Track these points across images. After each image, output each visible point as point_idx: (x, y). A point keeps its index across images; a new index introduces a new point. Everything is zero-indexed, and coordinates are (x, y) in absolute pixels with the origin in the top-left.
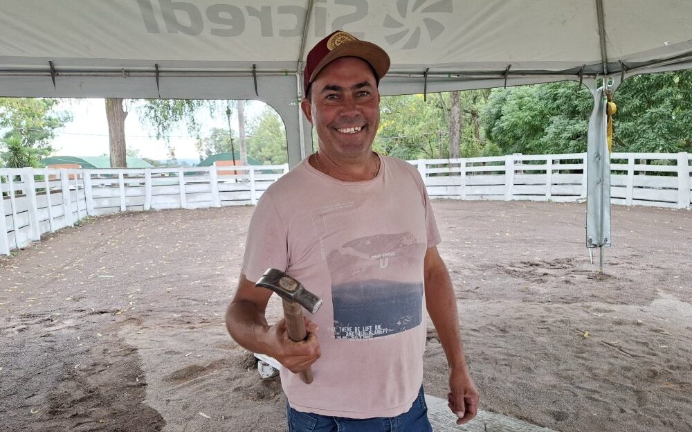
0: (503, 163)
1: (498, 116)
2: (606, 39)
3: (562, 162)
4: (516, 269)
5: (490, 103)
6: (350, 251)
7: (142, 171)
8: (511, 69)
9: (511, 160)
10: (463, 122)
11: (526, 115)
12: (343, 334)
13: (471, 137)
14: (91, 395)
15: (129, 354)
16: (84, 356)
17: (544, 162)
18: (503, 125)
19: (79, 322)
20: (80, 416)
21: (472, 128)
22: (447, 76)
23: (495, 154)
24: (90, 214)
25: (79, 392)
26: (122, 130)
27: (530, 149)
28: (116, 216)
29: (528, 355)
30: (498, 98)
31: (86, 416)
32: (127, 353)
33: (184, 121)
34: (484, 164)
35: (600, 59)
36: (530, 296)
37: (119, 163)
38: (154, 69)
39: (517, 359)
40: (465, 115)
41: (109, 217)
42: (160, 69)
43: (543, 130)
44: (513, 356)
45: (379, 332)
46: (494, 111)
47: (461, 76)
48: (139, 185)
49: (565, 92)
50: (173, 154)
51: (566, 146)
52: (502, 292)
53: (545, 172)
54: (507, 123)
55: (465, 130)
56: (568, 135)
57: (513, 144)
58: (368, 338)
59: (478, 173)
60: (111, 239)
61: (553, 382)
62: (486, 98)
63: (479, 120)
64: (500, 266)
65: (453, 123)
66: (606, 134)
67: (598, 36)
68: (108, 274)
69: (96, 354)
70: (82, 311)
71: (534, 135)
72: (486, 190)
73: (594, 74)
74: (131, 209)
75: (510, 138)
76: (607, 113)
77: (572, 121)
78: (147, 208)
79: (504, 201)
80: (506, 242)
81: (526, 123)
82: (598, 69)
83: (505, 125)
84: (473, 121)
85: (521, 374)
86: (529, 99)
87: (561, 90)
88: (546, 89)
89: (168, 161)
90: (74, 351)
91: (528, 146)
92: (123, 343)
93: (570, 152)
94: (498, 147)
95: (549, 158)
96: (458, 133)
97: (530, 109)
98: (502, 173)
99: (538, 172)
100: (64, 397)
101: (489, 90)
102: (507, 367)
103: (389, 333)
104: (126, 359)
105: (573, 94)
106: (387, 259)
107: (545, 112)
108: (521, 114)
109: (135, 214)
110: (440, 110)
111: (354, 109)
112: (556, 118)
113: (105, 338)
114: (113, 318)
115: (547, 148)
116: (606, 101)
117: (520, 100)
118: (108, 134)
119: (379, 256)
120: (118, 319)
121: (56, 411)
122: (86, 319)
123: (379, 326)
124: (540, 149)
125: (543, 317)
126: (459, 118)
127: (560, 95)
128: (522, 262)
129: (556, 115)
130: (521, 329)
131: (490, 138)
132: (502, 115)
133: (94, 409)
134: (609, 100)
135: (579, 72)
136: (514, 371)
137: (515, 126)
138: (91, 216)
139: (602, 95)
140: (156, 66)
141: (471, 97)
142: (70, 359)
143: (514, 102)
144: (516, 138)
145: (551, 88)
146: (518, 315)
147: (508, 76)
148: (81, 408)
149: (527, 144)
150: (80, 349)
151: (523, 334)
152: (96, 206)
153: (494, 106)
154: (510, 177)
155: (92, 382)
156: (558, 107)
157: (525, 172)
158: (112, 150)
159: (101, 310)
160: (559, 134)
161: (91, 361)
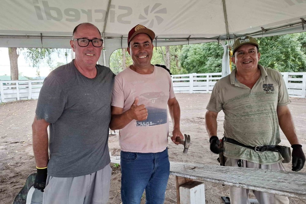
0: (189, 77)
1: (186, 57)
2: (228, 25)
3: (213, 76)
4: (195, 120)
5: (182, 52)
6: (142, 97)
7: (27, 82)
8: (190, 37)
9: (192, 76)
10: (171, 60)
11: (198, 57)
12: (139, 125)
13: (175, 66)
14: (17, 175)
15: (32, 158)
16: (11, 160)
17: (205, 77)
18: (188, 61)
19: (6, 147)
20: (14, 183)
21: (175, 62)
22: (165, 40)
23: (185, 73)
24: (2, 102)
25: (12, 174)
26: (16, 63)
27: (200, 71)
28: (15, 102)
29: (200, 152)
30: (186, 49)
31: (17, 183)
32: (31, 158)
33: (46, 59)
34: (180, 77)
35: (226, 33)
36: (201, 130)
37: (15, 78)
38: (40, 35)
39: (196, 153)
40: (172, 57)
41: (12, 103)
42: (43, 35)
43: (205, 63)
44: (194, 152)
45: (151, 124)
46: (184, 55)
47: (171, 40)
48: (25, 88)
49: (213, 47)
50: (39, 74)
51: (215, 70)
52: (189, 129)
53: (206, 81)
54: (190, 60)
55: (172, 64)
56: (215, 65)
57: (193, 69)
58: (148, 126)
59: (178, 81)
60: (14, 112)
61: (210, 161)
62: (181, 49)
63: (178, 59)
64: (188, 119)
65: (167, 60)
66: (229, 63)
67: (225, 24)
68: (16, 127)
69: (17, 159)
70: (7, 142)
71: (201, 65)
72: (182, 89)
73: (224, 39)
74: (22, 99)
75: (191, 67)
76: (229, 55)
77: (217, 59)
78: (29, 98)
79: (189, 93)
80: (190, 110)
81: (198, 60)
82: (225, 37)
83: (189, 61)
84: (175, 60)
85: (198, 159)
86: (199, 50)
87: (212, 46)
88: (206, 46)
89: (36, 77)
90: (6, 158)
91: (199, 70)
92: (28, 154)
93: (216, 72)
94: (186, 71)
95: (207, 74)
96: (169, 64)
97: (199, 54)
98: (188, 81)
99: (203, 81)
100: (6, 176)
101: (182, 46)
102: (192, 157)
103: (154, 125)
104: (31, 160)
105: (217, 48)
106: (155, 100)
107: (206, 55)
108: (196, 56)
109: (24, 101)
110: (161, 54)
111: (144, 50)
112: (210, 58)
113: (19, 153)
114: (22, 145)
115: (207, 71)
116: (229, 50)
117: (195, 50)
118: (10, 65)
119: (152, 99)
120: (24, 145)
121: (3, 181)
122: (9, 145)
123: (151, 122)
124: (204, 71)
125: (206, 138)
126: (170, 58)
127: (211, 48)
128: (197, 117)
129: (210, 57)
130: (197, 143)
131: (183, 67)
132: (188, 57)
133: (20, 180)
134: (230, 50)
135: (218, 38)
136: (194, 158)
137: (193, 61)
138: (3, 103)
139: (227, 48)
140: (41, 34)
141: (174, 49)
142: (5, 161)
143: (192, 51)
144: (194, 67)
145: (208, 45)
146: (196, 137)
147: (190, 40)
148: (14, 180)
149: (198, 69)
150: (9, 158)
151: (198, 144)
152: (5, 98)
153: (184, 53)
154: (191, 83)
155: (17, 170)
156: (211, 53)
157: (198, 81)
158: (11, 72)
159: (16, 141)
160: (212, 65)
161: (15, 162)
